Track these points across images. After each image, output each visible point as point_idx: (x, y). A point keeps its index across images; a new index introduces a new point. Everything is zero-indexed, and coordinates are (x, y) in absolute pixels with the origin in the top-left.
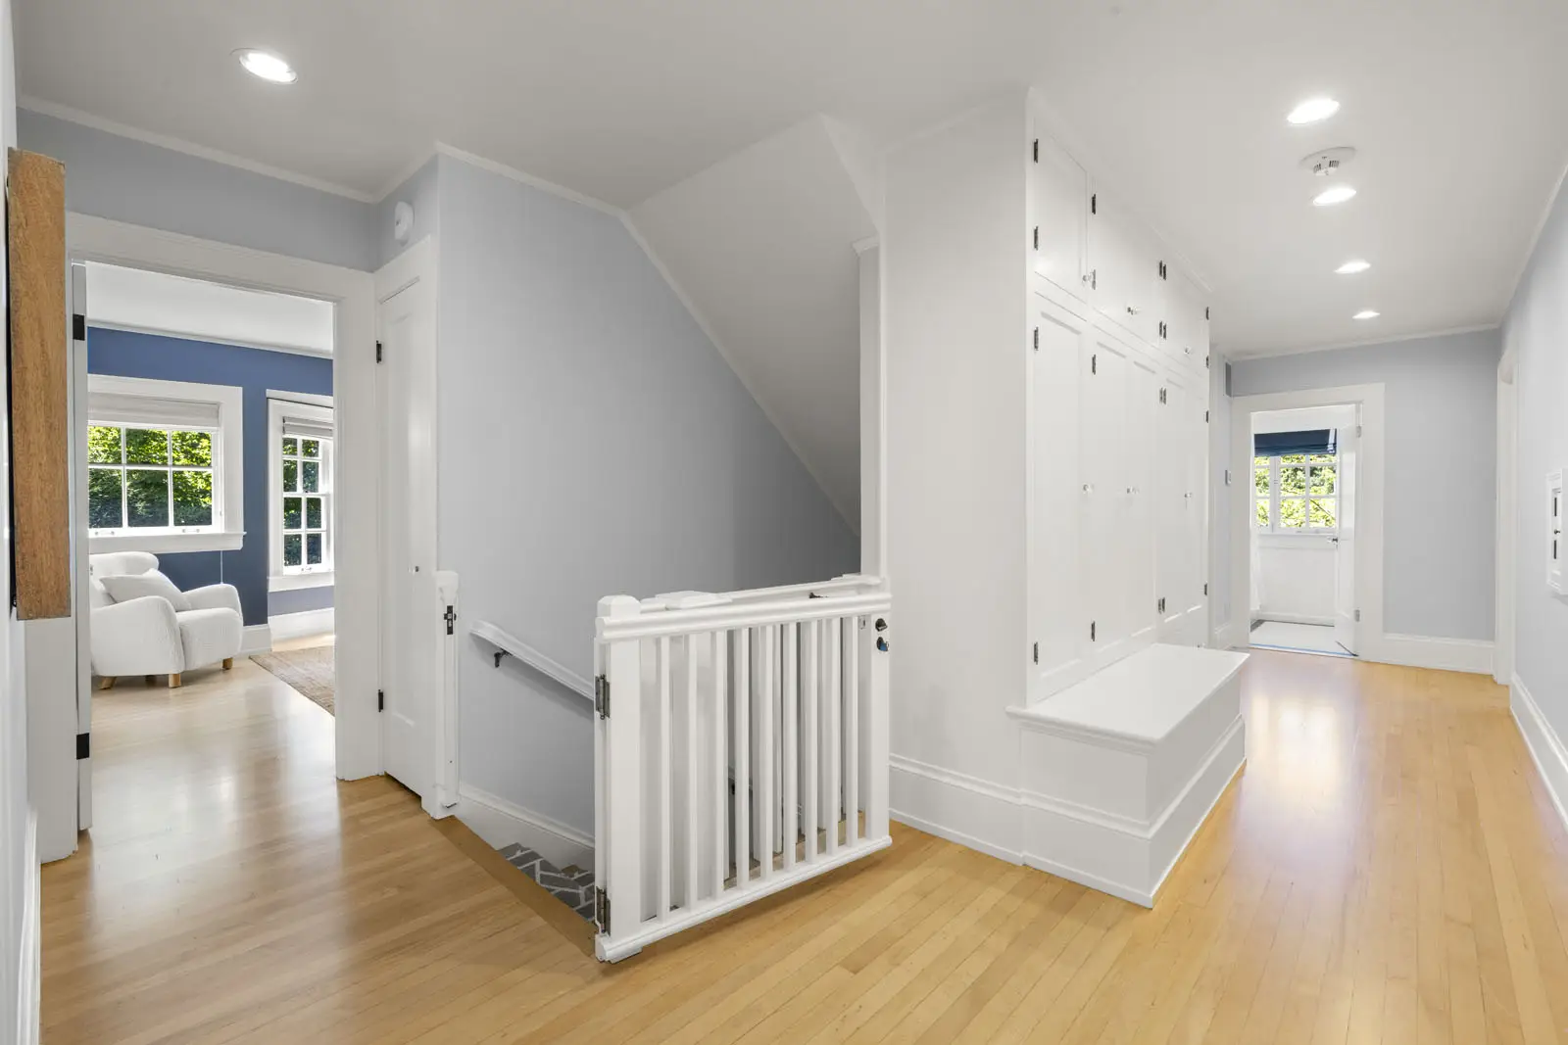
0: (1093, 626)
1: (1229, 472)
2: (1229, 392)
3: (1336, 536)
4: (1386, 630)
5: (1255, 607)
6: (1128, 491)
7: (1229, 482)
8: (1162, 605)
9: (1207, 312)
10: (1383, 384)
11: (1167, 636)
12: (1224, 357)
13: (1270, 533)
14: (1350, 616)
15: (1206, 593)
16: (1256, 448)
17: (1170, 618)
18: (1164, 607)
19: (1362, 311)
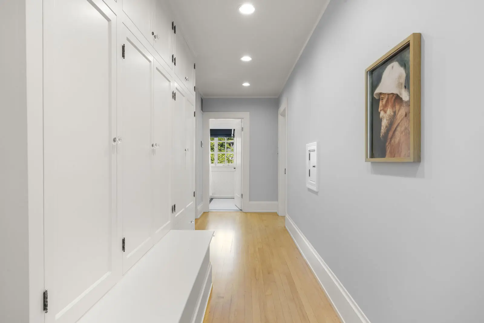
0: (124, 241)
1: (202, 142)
2: (202, 110)
3: (235, 167)
4: (250, 200)
5: (211, 194)
6: (153, 146)
7: (202, 146)
8: (174, 208)
9: (195, 65)
10: (249, 113)
11: (177, 225)
12: (200, 94)
13: (215, 166)
14: (240, 196)
15: (194, 196)
16: (211, 134)
17: (178, 213)
18: (175, 209)
19: (244, 83)
